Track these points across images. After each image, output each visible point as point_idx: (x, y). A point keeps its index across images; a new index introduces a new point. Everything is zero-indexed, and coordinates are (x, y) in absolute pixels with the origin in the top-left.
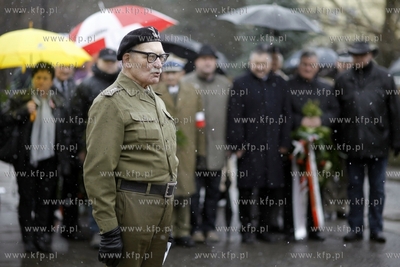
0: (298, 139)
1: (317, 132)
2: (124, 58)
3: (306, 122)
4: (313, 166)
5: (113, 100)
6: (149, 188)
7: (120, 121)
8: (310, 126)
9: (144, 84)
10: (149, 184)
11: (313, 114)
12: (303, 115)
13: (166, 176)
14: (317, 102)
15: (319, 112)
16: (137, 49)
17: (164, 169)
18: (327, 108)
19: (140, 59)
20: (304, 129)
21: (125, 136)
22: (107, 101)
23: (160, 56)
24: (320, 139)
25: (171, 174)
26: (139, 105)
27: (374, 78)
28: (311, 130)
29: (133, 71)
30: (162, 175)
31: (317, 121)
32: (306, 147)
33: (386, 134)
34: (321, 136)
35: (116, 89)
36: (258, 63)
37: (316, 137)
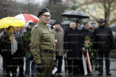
0: (83, 47)
1: (89, 45)
2: (40, 17)
3: (86, 42)
4: (88, 54)
5: (37, 28)
6: (48, 52)
7: (39, 34)
8: (87, 43)
9: (45, 24)
10: (48, 50)
11: (88, 40)
12: (85, 40)
13: (53, 48)
14: (89, 36)
15: (89, 39)
16: (43, 14)
17: (52, 46)
18: (91, 38)
19: (44, 17)
20: (85, 44)
21: (41, 38)
22: (36, 29)
23: (49, 16)
24: (89, 47)
25: (54, 48)
26: (44, 29)
27: (106, 29)
28: (87, 44)
29: (42, 20)
30: (51, 48)
31: (89, 41)
32: (86, 49)
33: (110, 45)
34: (90, 45)
35: (38, 25)
36: (72, 25)
37: (88, 46)
